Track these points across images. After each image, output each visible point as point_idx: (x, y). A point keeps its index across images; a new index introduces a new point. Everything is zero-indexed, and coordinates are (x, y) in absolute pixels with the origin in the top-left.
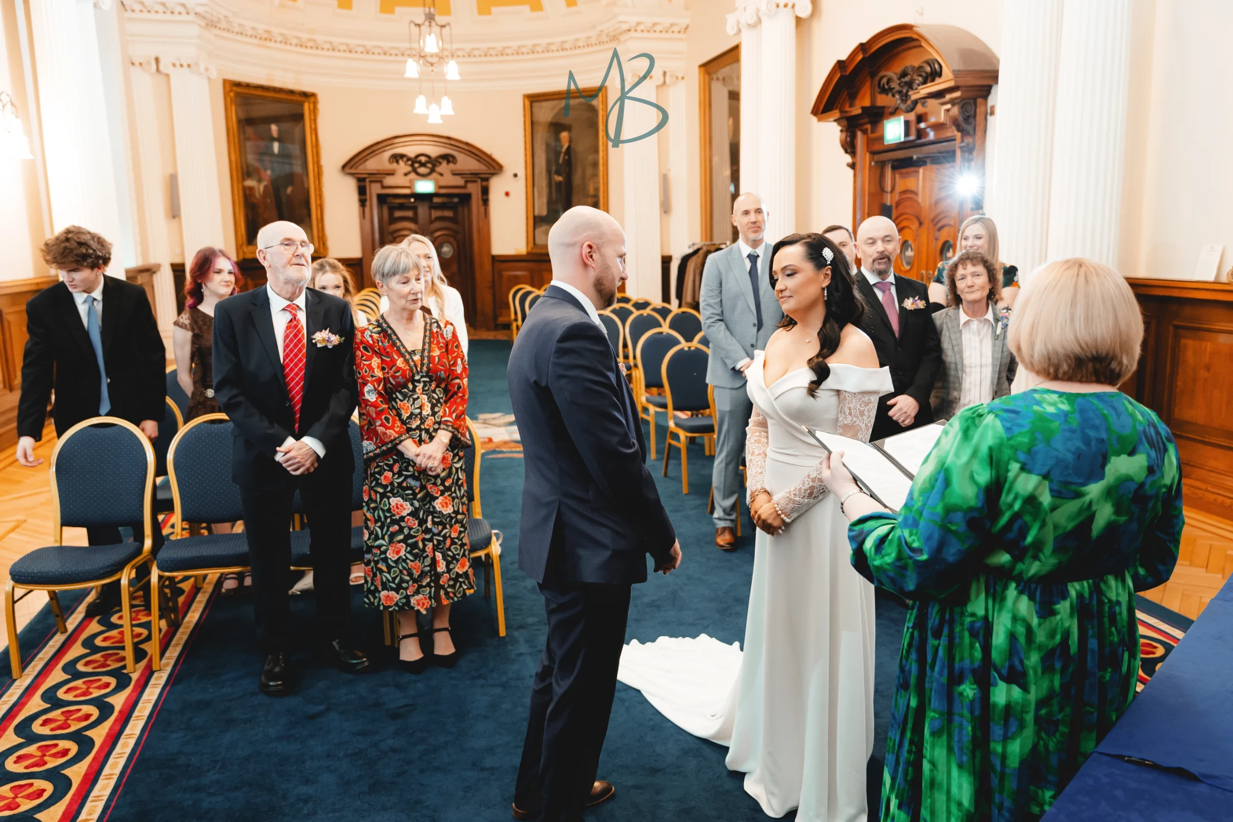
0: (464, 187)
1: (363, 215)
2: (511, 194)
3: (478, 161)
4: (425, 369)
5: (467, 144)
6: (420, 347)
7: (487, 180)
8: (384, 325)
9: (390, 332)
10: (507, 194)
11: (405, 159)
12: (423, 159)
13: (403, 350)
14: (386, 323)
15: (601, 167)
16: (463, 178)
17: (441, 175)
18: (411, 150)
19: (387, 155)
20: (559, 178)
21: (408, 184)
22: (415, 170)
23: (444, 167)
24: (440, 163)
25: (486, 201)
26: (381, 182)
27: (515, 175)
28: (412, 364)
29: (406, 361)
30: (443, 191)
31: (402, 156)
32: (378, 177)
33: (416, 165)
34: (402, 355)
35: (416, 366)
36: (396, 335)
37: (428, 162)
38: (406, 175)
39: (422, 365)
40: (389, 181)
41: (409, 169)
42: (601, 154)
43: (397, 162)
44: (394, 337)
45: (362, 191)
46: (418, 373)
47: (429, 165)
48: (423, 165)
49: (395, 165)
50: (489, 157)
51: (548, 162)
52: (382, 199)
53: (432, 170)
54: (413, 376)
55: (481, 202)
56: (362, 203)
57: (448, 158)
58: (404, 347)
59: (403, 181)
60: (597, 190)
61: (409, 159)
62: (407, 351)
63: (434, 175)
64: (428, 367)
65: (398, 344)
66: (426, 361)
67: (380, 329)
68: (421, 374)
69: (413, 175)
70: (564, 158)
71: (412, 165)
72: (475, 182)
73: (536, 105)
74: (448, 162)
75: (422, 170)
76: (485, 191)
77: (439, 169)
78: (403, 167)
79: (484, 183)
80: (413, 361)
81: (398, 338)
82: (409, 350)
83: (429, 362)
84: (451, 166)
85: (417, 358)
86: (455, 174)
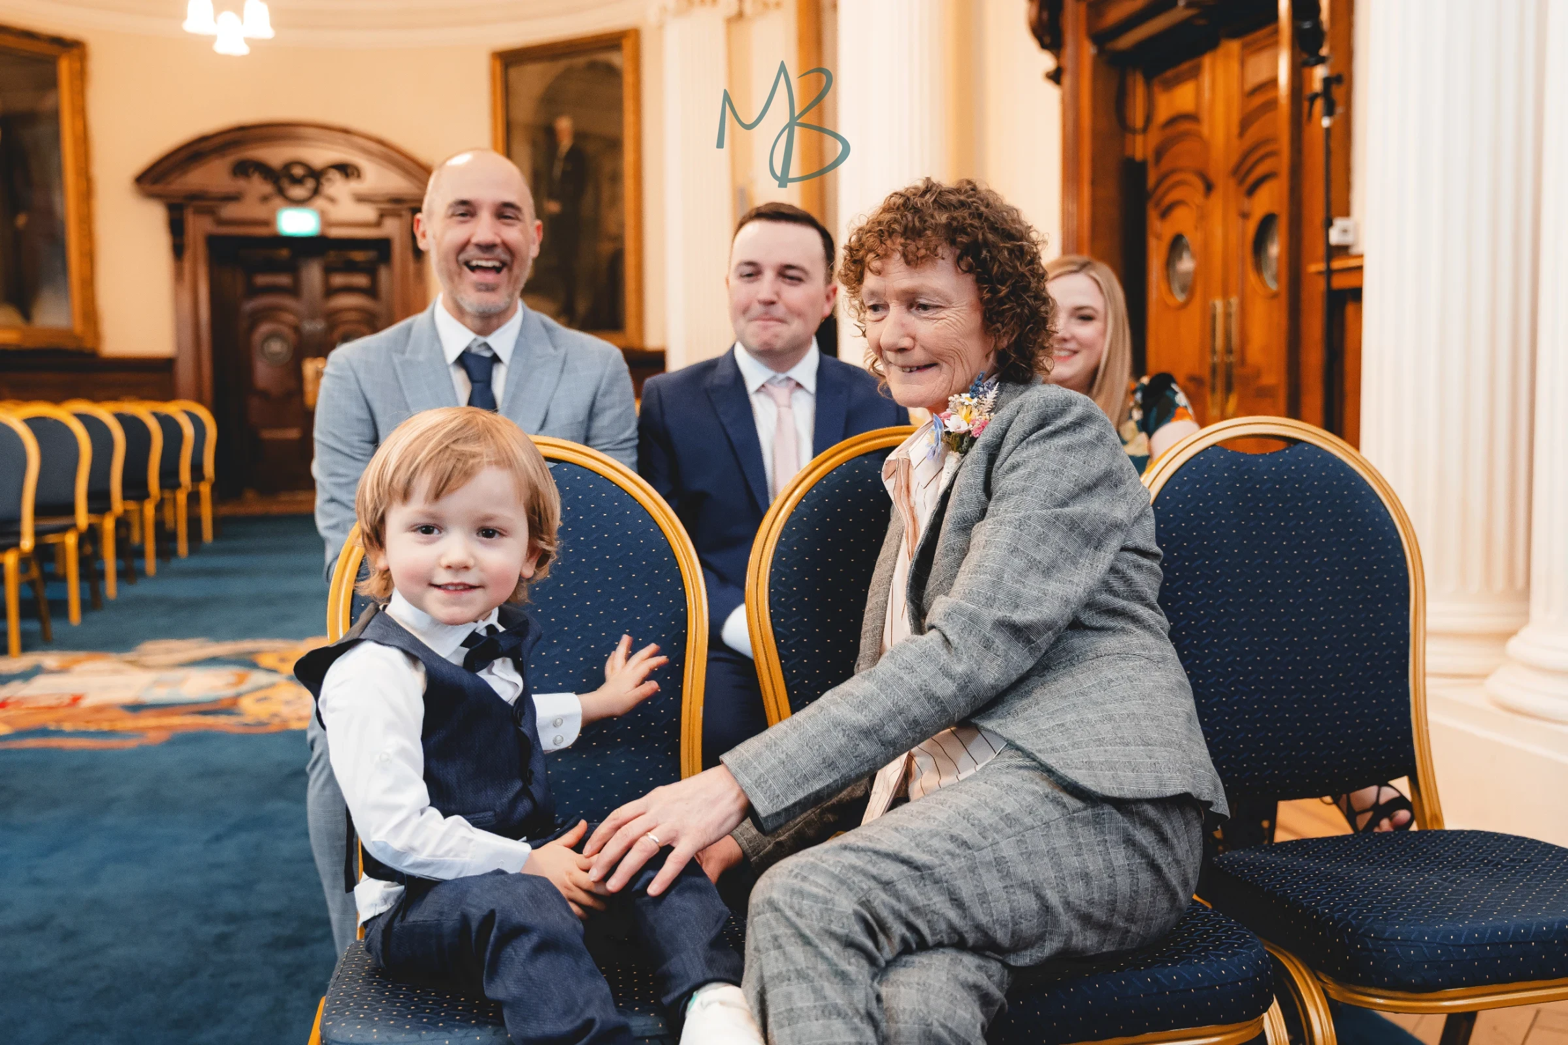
0: (378, 224)
1: (178, 275)
3: (405, 176)
5: (380, 142)
11: (260, 171)
12: (298, 171)
16: (374, 207)
17: (332, 200)
18: (276, 155)
19: (228, 161)
20: (553, 207)
21: (265, 218)
22: (281, 192)
23: (337, 187)
24: (330, 178)
26: (214, 213)
30: (335, 232)
31: (255, 166)
32: (204, 202)
33: (285, 183)
37: (304, 177)
38: (265, 199)
40: (230, 211)
41: (268, 189)
43: (247, 176)
45: (176, 228)
47: (309, 183)
48: (298, 181)
49: (242, 183)
51: (535, 176)
52: (216, 245)
53: (316, 192)
55: (409, 255)
56: (178, 250)
57: (345, 169)
59: (259, 212)
61: (269, 171)
63: (320, 202)
69: (278, 201)
70: (564, 167)
71: (275, 183)
72: (395, 215)
73: (513, 70)
74: (346, 177)
75: (297, 192)
77: (327, 190)
78: (258, 186)
84: (354, 185)
86: (361, 199)
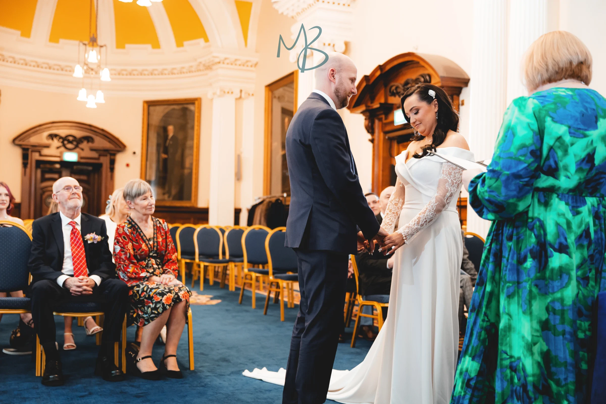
0: (98, 159)
1: (24, 173)
2: (131, 164)
3: (109, 142)
4: (155, 249)
6: (152, 236)
7: (114, 155)
8: (133, 223)
9: (137, 227)
10: (128, 165)
11: (58, 138)
12: (71, 138)
13: (145, 238)
14: (134, 222)
15: (195, 149)
16: (97, 153)
17: (82, 149)
18: (63, 132)
19: (46, 134)
20: (165, 156)
21: (58, 155)
22: (64, 146)
23: (85, 145)
24: (82, 142)
25: (112, 169)
26: (39, 152)
27: (134, 153)
28: (149, 246)
29: (147, 245)
30: (83, 161)
31: (56, 136)
32: (38, 148)
33: (66, 142)
34: (144, 241)
35: (151, 247)
36: (140, 229)
37: (73, 140)
38: (58, 148)
39: (154, 246)
40: (45, 151)
41: (60, 144)
42: (195, 141)
43: (52, 139)
44: (139, 231)
45: (25, 157)
46: (151, 252)
47: (75, 143)
48: (70, 142)
49: (50, 141)
50: (118, 139)
51: (158, 145)
52: (39, 163)
53: (77, 146)
54: (149, 253)
55: (109, 170)
56: (25, 165)
57: (89, 139)
58: (145, 236)
59: (55, 152)
60: (191, 164)
61: (61, 138)
62: (147, 239)
63: (78, 149)
64: (157, 248)
65: (142, 235)
66: (156, 244)
67: (130, 225)
68: (153, 252)
69: (63, 149)
70: (169, 143)
71: (63, 142)
72: (106, 156)
73: (152, 108)
74: (88, 142)
75: (70, 146)
76: (112, 162)
77: (81, 146)
78: (56, 143)
79: (112, 157)
80: (150, 245)
81: (142, 231)
82: (148, 238)
83: (158, 245)
84: (90, 144)
85: (151, 243)
86: (92, 150)
